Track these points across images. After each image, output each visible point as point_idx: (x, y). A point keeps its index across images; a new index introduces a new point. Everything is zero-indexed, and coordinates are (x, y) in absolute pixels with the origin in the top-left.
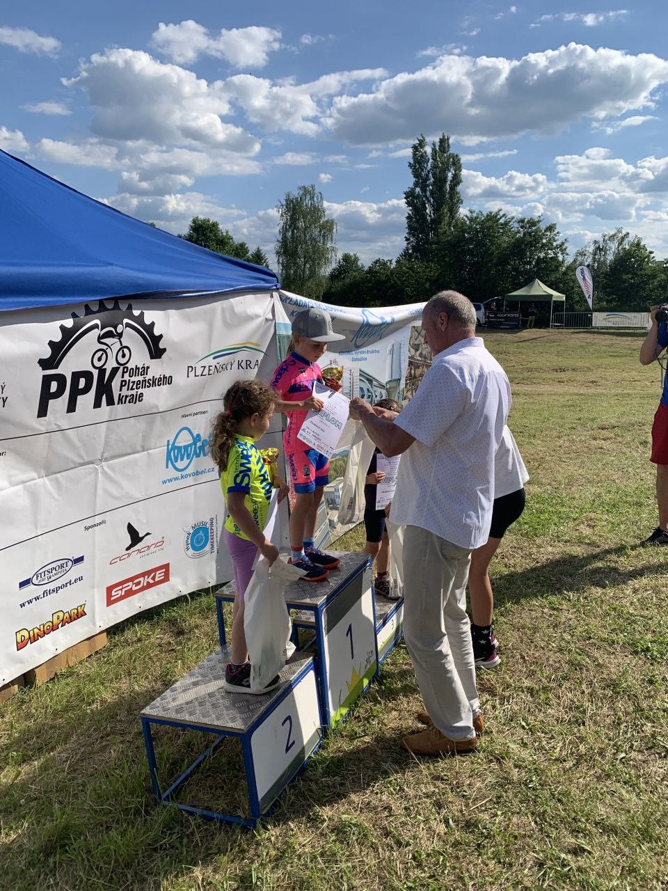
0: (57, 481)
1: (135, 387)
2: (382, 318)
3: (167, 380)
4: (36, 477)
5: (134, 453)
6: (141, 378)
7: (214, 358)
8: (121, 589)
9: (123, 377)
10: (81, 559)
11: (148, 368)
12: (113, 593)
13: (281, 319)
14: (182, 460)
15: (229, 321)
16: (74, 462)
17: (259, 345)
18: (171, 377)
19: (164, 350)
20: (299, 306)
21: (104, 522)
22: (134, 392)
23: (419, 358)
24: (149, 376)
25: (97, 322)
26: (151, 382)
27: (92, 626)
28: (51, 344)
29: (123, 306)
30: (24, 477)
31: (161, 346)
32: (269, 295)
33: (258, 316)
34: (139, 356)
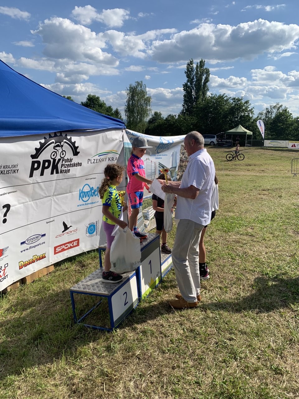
0: (36, 203)
1: (67, 167)
2: (168, 141)
3: (79, 164)
4: (28, 201)
5: (66, 193)
6: (69, 163)
7: (99, 156)
8: (60, 248)
9: (62, 163)
10: (44, 235)
11: (72, 159)
12: (57, 250)
13: (126, 141)
14: (86, 197)
15: (105, 141)
16: (43, 196)
17: (117, 151)
18: (81, 163)
19: (79, 152)
20: (134, 135)
21: (54, 221)
22: (66, 169)
23: (184, 158)
24: (72, 163)
25: (53, 141)
26: (73, 165)
27: (48, 262)
28: (36, 149)
29: (64, 135)
30: (23, 201)
31: (78, 151)
32: (121, 131)
33: (116, 139)
34: (69, 154)
